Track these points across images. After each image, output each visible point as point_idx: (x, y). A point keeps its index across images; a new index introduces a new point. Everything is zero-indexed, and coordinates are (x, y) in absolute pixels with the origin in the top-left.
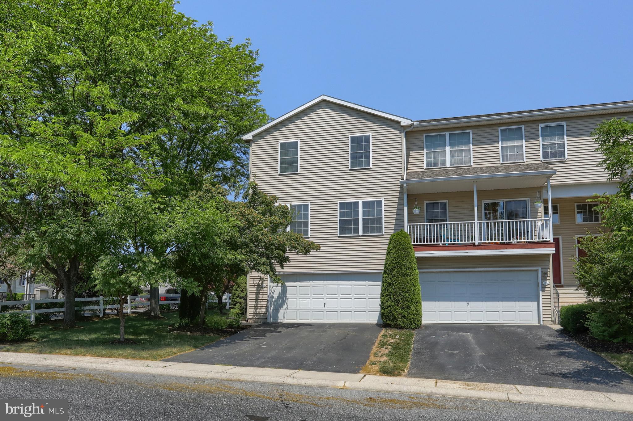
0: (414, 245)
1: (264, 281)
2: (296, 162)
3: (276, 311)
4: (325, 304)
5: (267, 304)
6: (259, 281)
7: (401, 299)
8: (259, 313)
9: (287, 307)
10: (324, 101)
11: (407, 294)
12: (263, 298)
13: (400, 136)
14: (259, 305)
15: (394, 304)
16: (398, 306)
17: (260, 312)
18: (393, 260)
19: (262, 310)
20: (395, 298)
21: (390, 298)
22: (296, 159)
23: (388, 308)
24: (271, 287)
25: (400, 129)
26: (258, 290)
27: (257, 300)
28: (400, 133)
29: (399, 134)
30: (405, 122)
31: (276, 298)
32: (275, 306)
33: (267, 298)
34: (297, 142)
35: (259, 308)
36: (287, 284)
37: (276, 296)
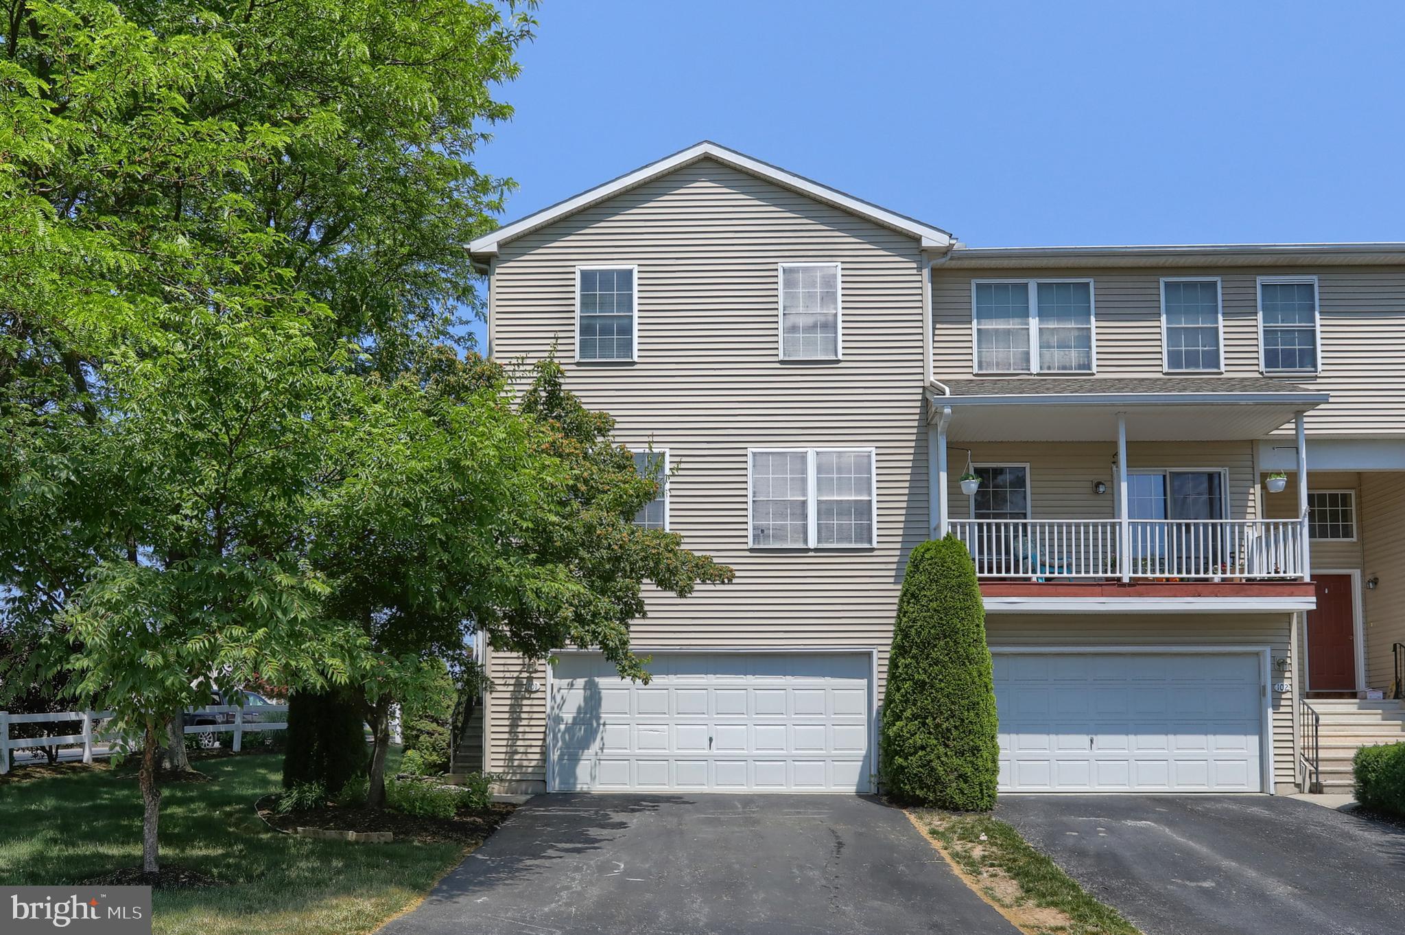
0: (980, 579)
1: (536, 671)
2: (627, 330)
3: (572, 756)
4: (711, 740)
5: (544, 740)
6: (521, 672)
7: (956, 727)
8: (520, 766)
9: (602, 749)
10: (707, 158)
11: (972, 714)
12: (533, 722)
13: (919, 278)
14: (519, 743)
15: (935, 742)
16: (947, 746)
17: (525, 763)
18: (932, 617)
19: (530, 757)
20: (937, 726)
21: (924, 724)
22: (626, 321)
23: (915, 753)
24: (555, 690)
25: (918, 258)
26: (516, 699)
27: (514, 725)
28: (920, 269)
29: (915, 272)
30: (932, 239)
31: (570, 721)
32: (567, 745)
33: (543, 722)
34: (631, 271)
35: (521, 750)
36: (602, 682)
37: (568, 715)
